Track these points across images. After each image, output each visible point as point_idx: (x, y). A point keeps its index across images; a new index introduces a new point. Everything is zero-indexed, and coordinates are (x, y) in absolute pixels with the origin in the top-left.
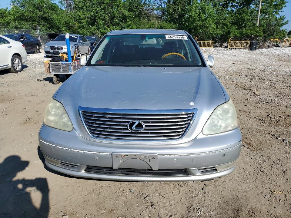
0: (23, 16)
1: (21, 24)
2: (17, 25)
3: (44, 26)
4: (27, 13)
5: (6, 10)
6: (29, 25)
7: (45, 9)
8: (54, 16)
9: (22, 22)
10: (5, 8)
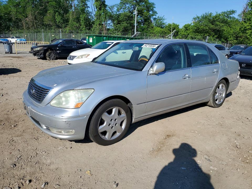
0: (199, 29)
1: (195, 35)
2: (193, 36)
3: (213, 37)
4: (202, 27)
5: (190, 25)
6: (202, 36)
7: (218, 23)
8: (225, 28)
9: (197, 34)
10: (190, 24)
